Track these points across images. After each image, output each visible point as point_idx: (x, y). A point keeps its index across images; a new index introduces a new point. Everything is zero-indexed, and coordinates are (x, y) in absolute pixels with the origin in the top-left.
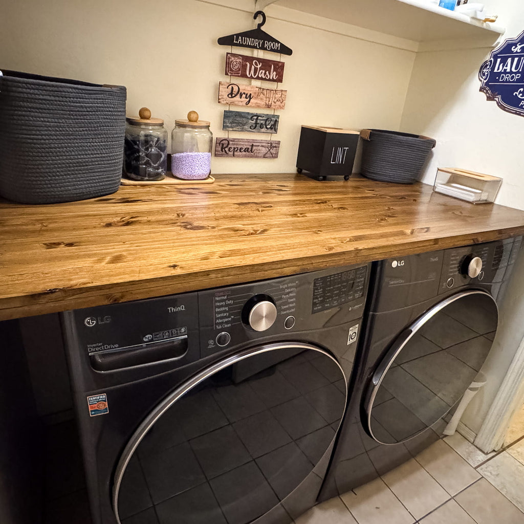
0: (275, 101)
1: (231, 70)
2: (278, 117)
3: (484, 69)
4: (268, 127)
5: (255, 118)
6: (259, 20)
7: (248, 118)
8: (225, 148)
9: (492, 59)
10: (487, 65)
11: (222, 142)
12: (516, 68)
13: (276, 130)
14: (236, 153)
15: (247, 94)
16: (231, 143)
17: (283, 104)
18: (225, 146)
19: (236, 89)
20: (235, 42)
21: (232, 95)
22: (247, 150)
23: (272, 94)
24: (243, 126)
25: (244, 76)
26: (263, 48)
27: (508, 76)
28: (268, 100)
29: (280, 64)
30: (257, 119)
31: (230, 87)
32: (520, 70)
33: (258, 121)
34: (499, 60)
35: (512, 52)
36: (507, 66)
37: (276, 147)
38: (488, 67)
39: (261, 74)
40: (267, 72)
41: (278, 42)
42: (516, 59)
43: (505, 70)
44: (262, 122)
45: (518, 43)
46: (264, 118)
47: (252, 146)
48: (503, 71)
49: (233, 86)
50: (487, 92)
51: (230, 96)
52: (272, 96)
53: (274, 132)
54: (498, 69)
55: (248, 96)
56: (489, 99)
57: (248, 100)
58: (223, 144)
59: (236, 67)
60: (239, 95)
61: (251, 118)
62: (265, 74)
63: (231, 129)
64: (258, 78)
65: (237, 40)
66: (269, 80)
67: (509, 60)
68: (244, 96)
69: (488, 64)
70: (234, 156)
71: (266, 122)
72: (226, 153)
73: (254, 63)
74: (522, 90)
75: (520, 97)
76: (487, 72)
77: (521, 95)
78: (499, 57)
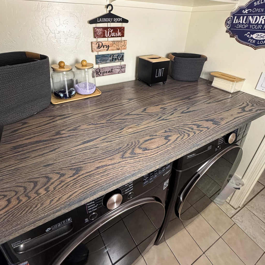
0: (121, 46)
1: (97, 35)
2: (123, 53)
3: (228, 21)
4: (119, 59)
5: (112, 56)
6: (110, 8)
7: (108, 57)
9: (232, 16)
10: (229, 20)
12: (245, 22)
13: (123, 60)
14: (104, 74)
16: (101, 70)
17: (125, 47)
18: (98, 72)
19: (101, 44)
20: (98, 21)
21: (99, 48)
22: (109, 72)
24: (106, 61)
25: (104, 37)
26: (113, 22)
27: (241, 26)
28: (117, 46)
29: (122, 28)
31: (98, 44)
32: (248, 23)
33: (114, 57)
34: (236, 17)
35: (243, 13)
36: (240, 20)
37: (124, 68)
38: (230, 20)
39: (113, 34)
41: (121, 18)
42: (245, 17)
43: (240, 22)
44: (116, 57)
45: (246, 8)
46: (116, 55)
47: (112, 69)
48: (238, 23)
50: (230, 33)
51: (98, 48)
52: (119, 44)
53: (122, 61)
54: (236, 22)
55: (107, 46)
56: (231, 36)
57: (107, 48)
58: (97, 71)
59: (100, 34)
60: (102, 47)
61: (110, 56)
62: (115, 34)
63: (100, 64)
64: (112, 37)
66: (118, 37)
67: (241, 17)
68: (105, 47)
69: (230, 19)
70: (103, 76)
71: (118, 57)
72: (99, 75)
73: (109, 30)
74: (249, 33)
75: (248, 36)
76: (230, 23)
77: (249, 35)
78: (236, 16)
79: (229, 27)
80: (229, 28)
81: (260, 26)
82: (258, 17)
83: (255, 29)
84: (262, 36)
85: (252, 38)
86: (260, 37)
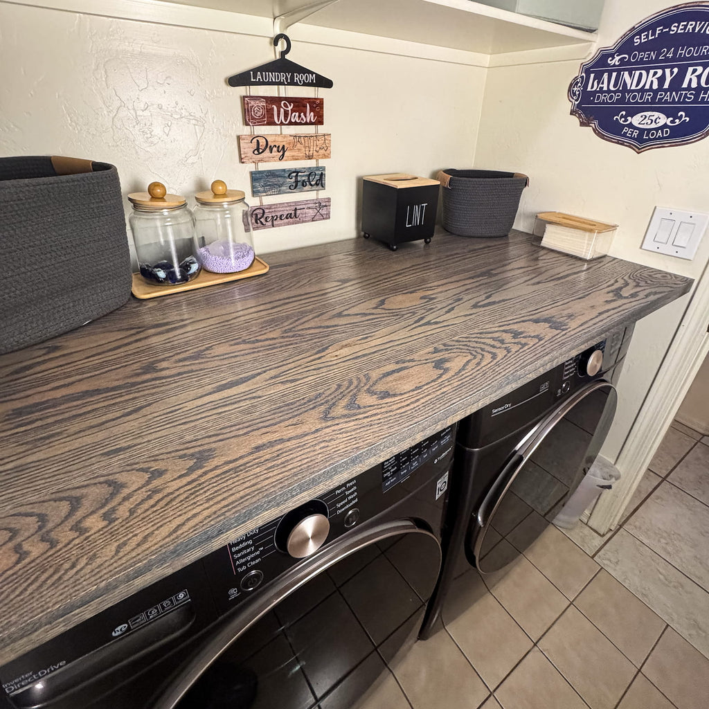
0: (318, 149)
1: (253, 118)
2: (324, 168)
3: (574, 87)
4: (313, 183)
5: (295, 174)
6: (282, 45)
7: (284, 177)
8: (260, 218)
9: (583, 74)
10: (578, 82)
11: (255, 212)
12: (614, 86)
13: (323, 186)
14: (275, 223)
15: (279, 146)
16: (266, 211)
17: (328, 152)
18: (259, 216)
19: (263, 142)
20: (252, 80)
21: (258, 152)
22: (289, 216)
23: (312, 141)
24: (280, 187)
25: (271, 123)
26: (293, 83)
27: (605, 96)
28: (307, 149)
29: (318, 101)
30: (297, 176)
31: (255, 140)
32: (621, 89)
33: (299, 179)
34: (592, 75)
35: (609, 65)
36: (603, 83)
37: (326, 206)
38: (579, 84)
39: (294, 117)
40: (302, 114)
41: (312, 73)
42: (614, 74)
43: (602, 88)
44: (303, 178)
45: (615, 53)
46: (305, 174)
47: (296, 209)
48: (598, 89)
49: (258, 138)
50: (579, 117)
51: (256, 152)
52: (312, 144)
53: (321, 188)
54: (592, 87)
55: (280, 148)
56: (582, 124)
57: (281, 153)
58: (256, 215)
59: (259, 114)
60: (268, 149)
61: (289, 176)
62: (299, 116)
63: (265, 194)
64: (291, 123)
65: (255, 77)
66: (306, 124)
67: (606, 76)
68: (275, 149)
69: (578, 80)
70: (273, 226)
71: (309, 178)
72: (263, 224)
73: (282, 105)
74: (624, 113)
75: (621, 122)
76: (579, 91)
77: (623, 119)
78: (593, 72)
79: (576, 100)
80: (577, 103)
81: (649, 95)
82: (644, 73)
83: (637, 103)
84: (654, 118)
85: (631, 126)
86: (650, 122)
